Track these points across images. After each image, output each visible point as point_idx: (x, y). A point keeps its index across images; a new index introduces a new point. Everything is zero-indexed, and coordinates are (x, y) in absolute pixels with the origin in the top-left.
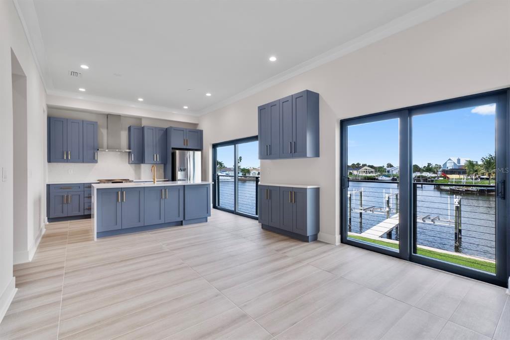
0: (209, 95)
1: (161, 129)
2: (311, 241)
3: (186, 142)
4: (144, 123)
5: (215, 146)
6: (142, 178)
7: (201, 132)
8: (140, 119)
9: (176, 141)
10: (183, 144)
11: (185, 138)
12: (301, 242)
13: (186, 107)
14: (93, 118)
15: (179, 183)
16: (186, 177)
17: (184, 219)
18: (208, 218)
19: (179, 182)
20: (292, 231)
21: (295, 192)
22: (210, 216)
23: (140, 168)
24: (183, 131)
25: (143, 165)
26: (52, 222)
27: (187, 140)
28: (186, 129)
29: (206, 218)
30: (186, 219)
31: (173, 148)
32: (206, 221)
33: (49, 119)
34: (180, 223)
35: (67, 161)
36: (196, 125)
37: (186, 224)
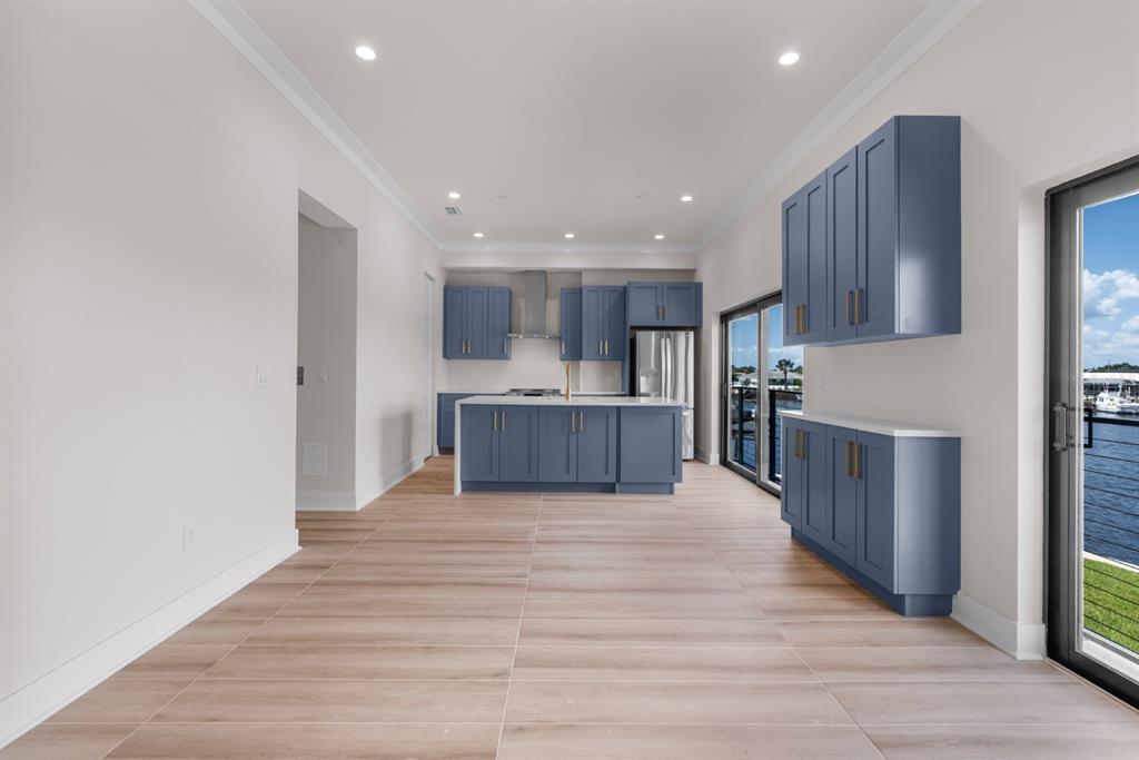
0: (687, 199)
1: (613, 289)
2: (913, 615)
3: (660, 312)
4: (587, 281)
5: (725, 317)
6: (581, 388)
7: (699, 287)
8: (578, 273)
9: (639, 312)
10: (654, 316)
11: (660, 304)
12: (875, 607)
13: (659, 237)
14: (503, 282)
15: (643, 401)
16: (657, 389)
17: (618, 479)
18: (676, 485)
19: (642, 398)
20: (854, 566)
21: (860, 446)
22: (680, 481)
23: (578, 367)
24: (656, 288)
25: (581, 362)
26: (445, 454)
27: (664, 308)
28: (662, 284)
29: (671, 485)
30: (622, 480)
31: (632, 328)
32: (671, 492)
33: (446, 288)
34: (609, 489)
35: (467, 356)
36: (692, 272)
37: (622, 492)
